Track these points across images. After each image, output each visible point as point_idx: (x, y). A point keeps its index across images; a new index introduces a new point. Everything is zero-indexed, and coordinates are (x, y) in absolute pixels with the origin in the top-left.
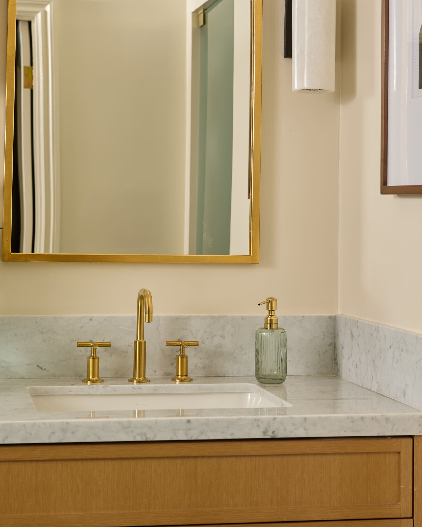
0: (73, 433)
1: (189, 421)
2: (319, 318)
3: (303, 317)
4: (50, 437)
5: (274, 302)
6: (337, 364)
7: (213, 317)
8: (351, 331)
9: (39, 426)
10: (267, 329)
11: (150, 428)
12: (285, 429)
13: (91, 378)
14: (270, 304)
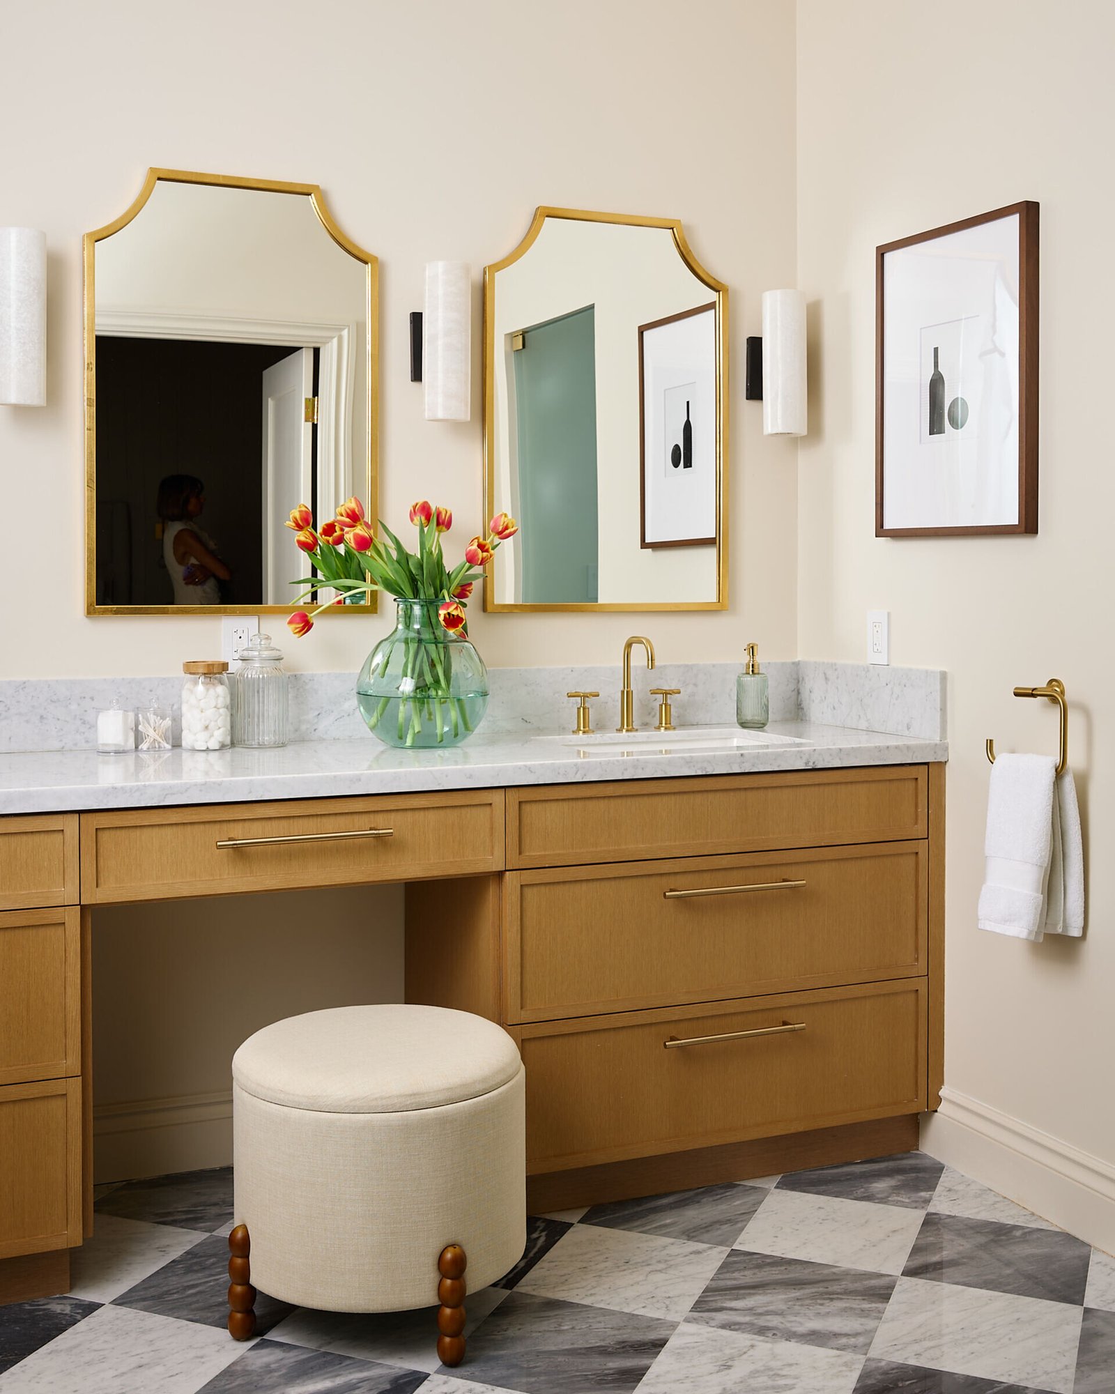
0: (643, 769)
1: (742, 755)
2: (783, 664)
3: (769, 663)
4: (623, 773)
5: (755, 648)
6: (802, 709)
7: (687, 666)
8: (825, 674)
9: (614, 764)
10: (749, 674)
11: (709, 762)
12: (824, 760)
13: (582, 728)
14: (752, 649)
